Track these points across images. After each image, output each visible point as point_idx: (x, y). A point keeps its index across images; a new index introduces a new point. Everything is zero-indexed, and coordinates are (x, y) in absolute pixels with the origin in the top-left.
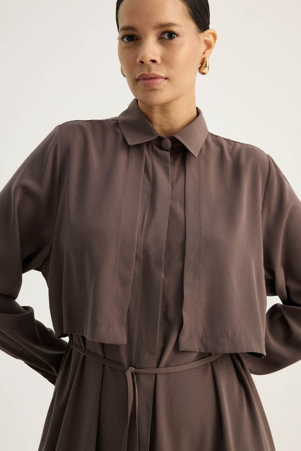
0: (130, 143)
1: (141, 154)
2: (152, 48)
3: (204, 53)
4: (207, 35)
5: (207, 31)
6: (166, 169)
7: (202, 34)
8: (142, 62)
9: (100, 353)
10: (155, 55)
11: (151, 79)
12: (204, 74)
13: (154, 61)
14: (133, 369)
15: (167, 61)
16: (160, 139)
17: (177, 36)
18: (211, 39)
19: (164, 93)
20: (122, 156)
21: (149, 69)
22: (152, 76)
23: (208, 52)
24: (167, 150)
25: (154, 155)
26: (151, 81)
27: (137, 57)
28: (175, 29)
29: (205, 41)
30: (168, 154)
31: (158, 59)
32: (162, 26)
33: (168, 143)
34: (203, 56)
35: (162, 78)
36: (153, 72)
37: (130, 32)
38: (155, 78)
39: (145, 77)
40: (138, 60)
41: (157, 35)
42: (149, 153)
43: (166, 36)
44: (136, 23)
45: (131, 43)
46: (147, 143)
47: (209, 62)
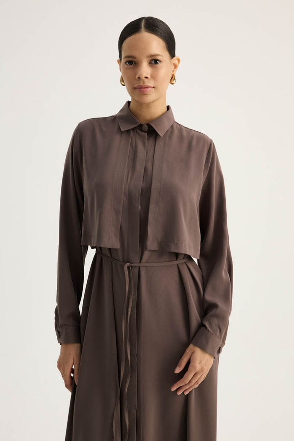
0: (122, 130)
1: (129, 135)
2: (145, 69)
3: (173, 71)
4: (175, 60)
5: (175, 58)
6: (144, 143)
7: (173, 60)
8: (139, 78)
9: (109, 255)
10: (147, 74)
11: (144, 88)
12: (173, 84)
13: (146, 78)
14: (129, 264)
15: (154, 77)
16: (141, 125)
17: (160, 62)
18: (176, 62)
19: (151, 96)
20: (117, 138)
21: (144, 83)
22: (146, 87)
23: (175, 70)
24: (145, 132)
25: (137, 135)
26: (145, 89)
27: (136, 75)
28: (159, 58)
29: (174, 64)
30: (146, 134)
31: (149, 76)
32: (151, 56)
33: (146, 128)
34: (173, 73)
35: (151, 87)
36: (146, 84)
37: (131, 59)
38: (147, 88)
39: (141, 87)
40: (137, 77)
41: (148, 61)
42: (134, 134)
43: (153, 62)
44: (136, 54)
45: (131, 66)
46: (133, 129)
47: (176, 76)
